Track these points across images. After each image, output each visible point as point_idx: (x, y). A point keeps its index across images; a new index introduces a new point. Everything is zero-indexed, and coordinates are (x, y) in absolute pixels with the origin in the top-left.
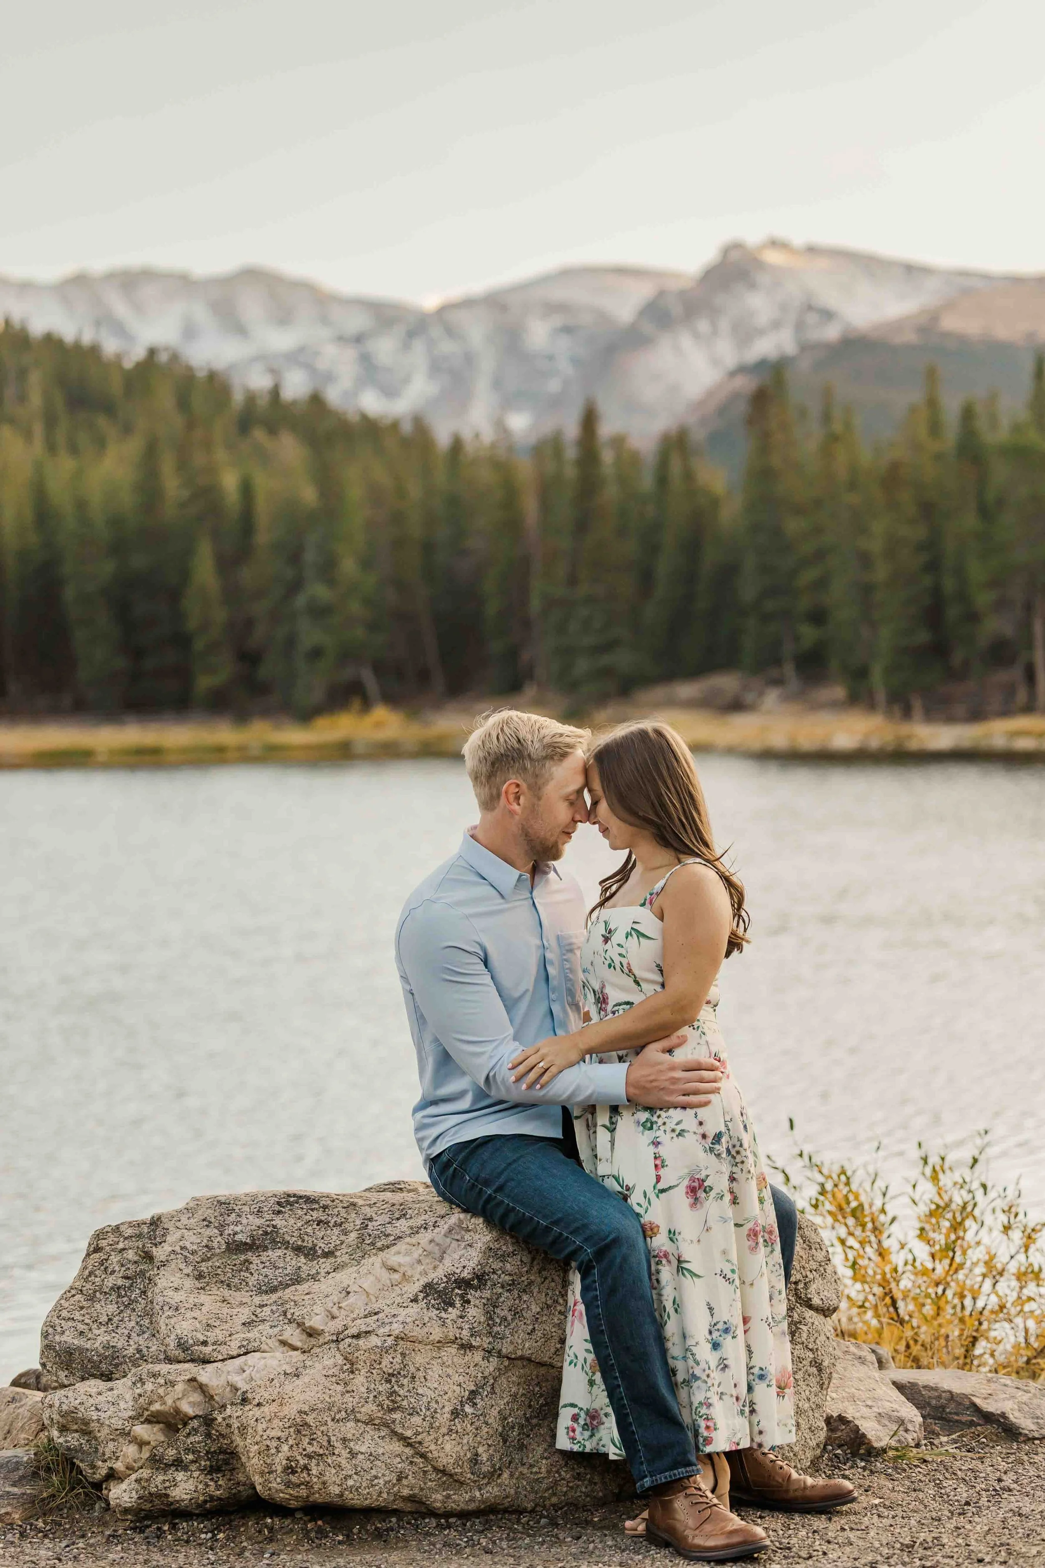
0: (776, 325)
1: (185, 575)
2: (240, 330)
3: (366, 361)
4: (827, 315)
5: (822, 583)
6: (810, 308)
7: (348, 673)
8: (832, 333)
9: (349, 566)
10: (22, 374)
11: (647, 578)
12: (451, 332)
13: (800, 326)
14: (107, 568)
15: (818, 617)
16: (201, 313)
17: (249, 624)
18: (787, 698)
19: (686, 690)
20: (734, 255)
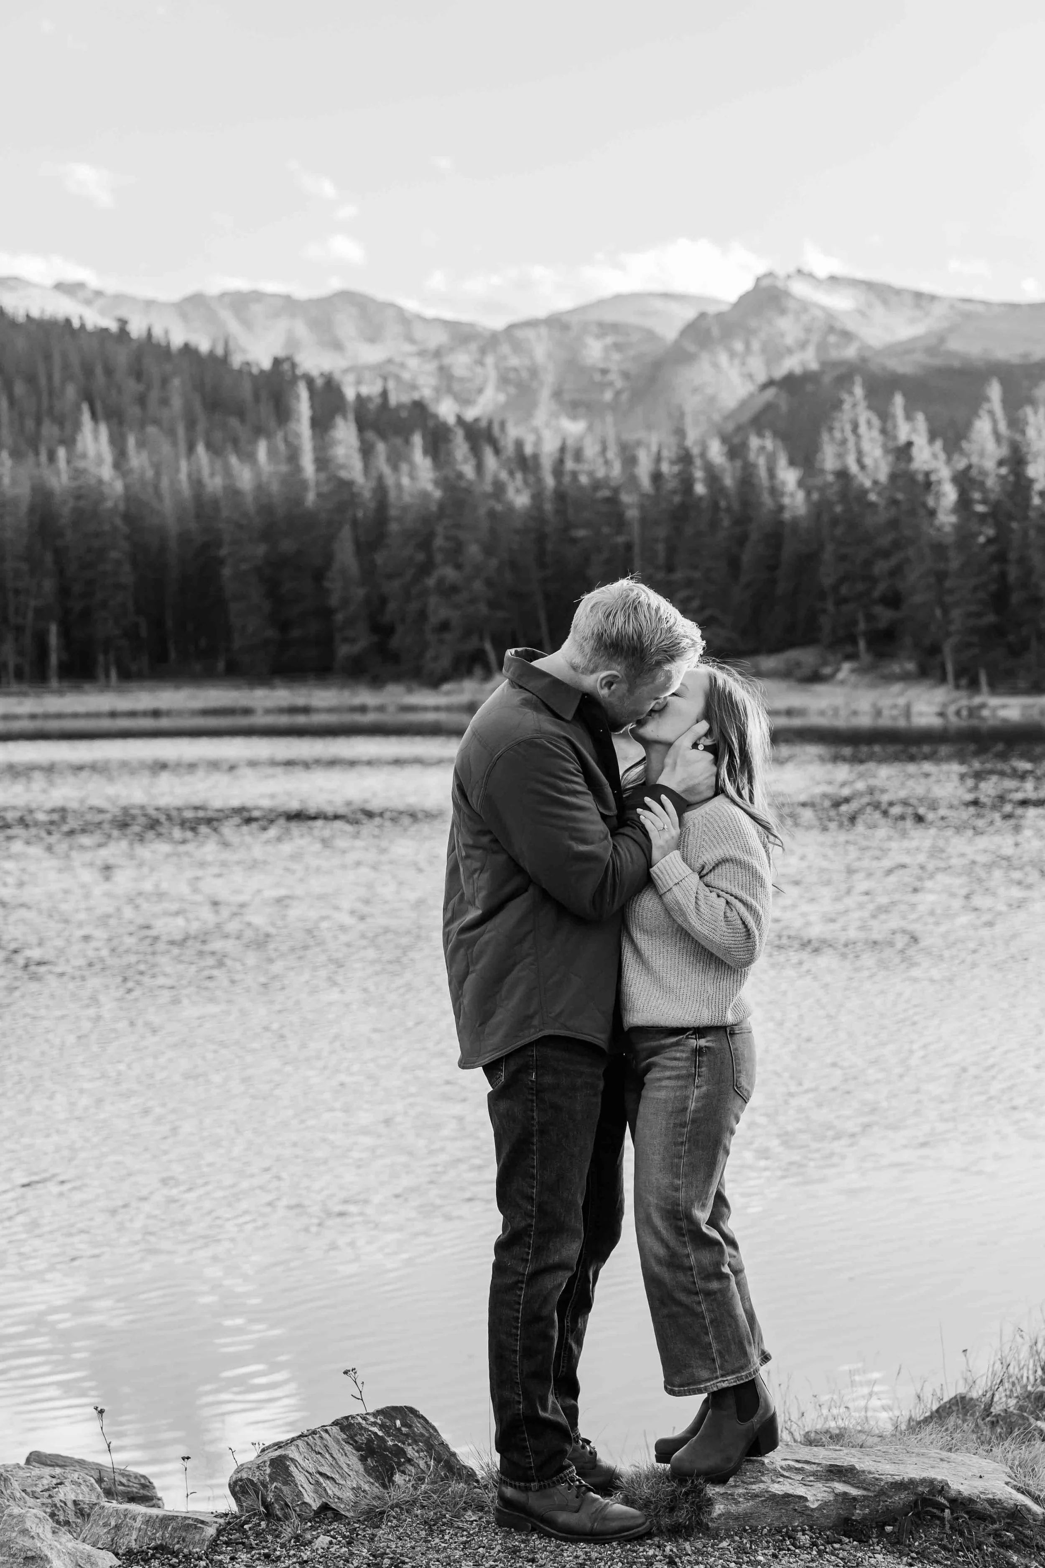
0: (803, 345)
1: (329, 557)
2: (337, 346)
3: (444, 372)
4: (847, 336)
5: (896, 572)
6: (831, 329)
7: (472, 644)
8: (850, 352)
9: (473, 550)
10: (165, 381)
11: (734, 564)
12: (518, 347)
13: (822, 347)
14: (261, 550)
15: (894, 600)
16: (301, 330)
17: (383, 601)
18: (859, 671)
19: (769, 662)
20: (765, 283)
